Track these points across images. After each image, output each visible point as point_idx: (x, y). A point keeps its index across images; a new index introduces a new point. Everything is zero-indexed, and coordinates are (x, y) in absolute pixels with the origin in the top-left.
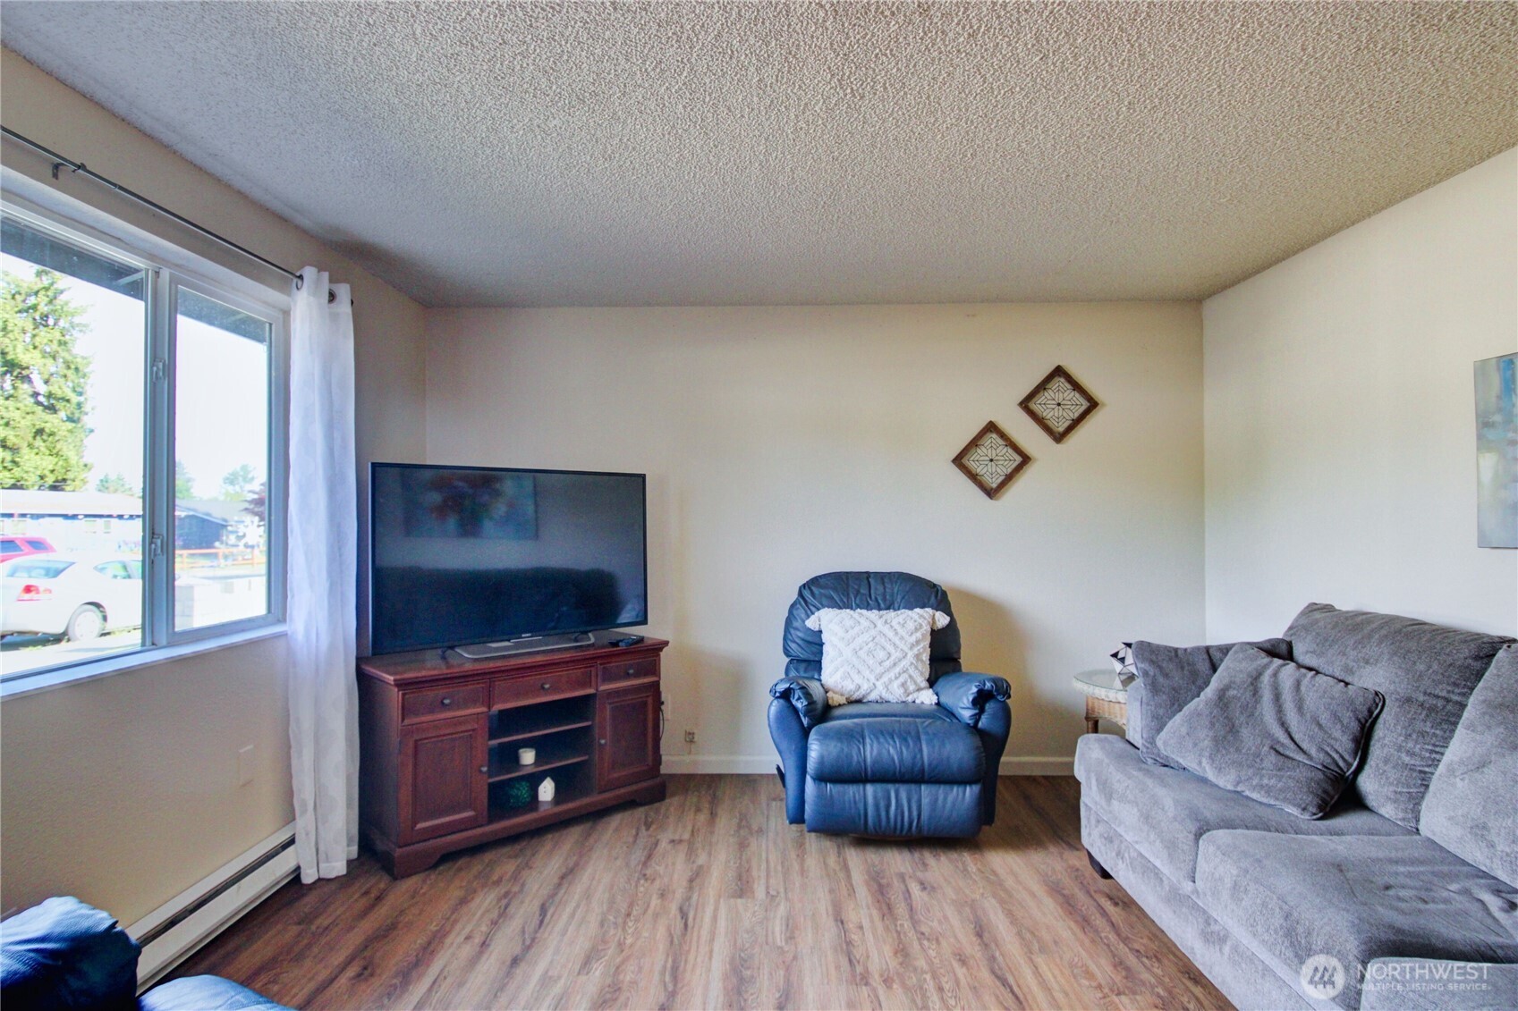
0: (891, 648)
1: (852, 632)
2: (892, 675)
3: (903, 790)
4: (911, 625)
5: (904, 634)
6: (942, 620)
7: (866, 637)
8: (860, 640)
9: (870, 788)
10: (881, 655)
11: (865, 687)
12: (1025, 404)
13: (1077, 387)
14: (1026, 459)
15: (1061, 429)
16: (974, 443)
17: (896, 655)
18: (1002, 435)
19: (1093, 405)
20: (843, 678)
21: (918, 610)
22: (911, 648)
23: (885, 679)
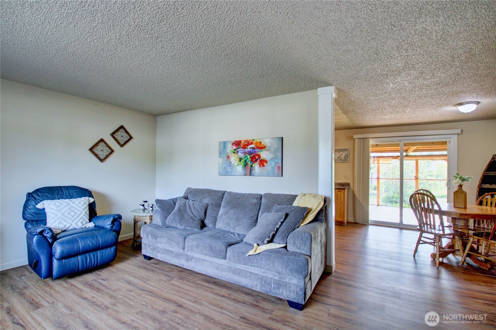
0: (76, 211)
1: (60, 208)
2: (77, 220)
3: (91, 254)
4: (82, 203)
5: (80, 206)
6: (92, 200)
7: (66, 208)
8: (64, 210)
9: (79, 257)
10: (73, 214)
11: (68, 225)
12: (113, 135)
13: (127, 132)
14: (112, 151)
15: (122, 144)
16: (97, 144)
17: (78, 213)
18: (106, 143)
19: (131, 138)
20: (59, 224)
21: (83, 198)
22: (83, 210)
23: (75, 221)
